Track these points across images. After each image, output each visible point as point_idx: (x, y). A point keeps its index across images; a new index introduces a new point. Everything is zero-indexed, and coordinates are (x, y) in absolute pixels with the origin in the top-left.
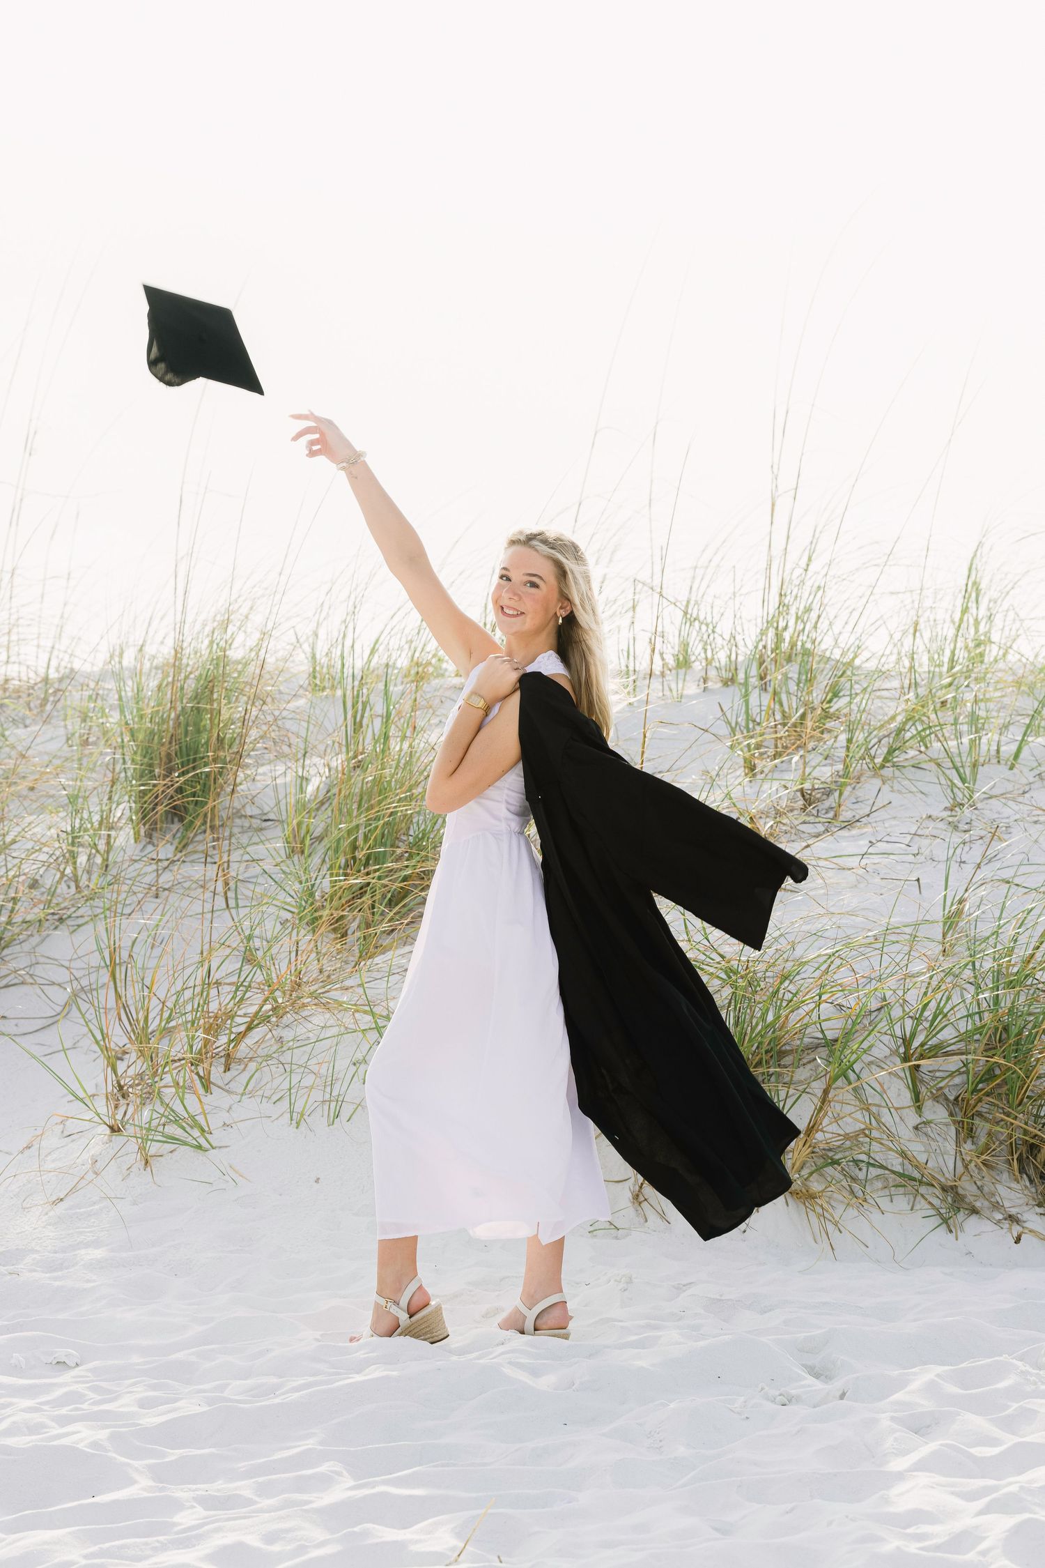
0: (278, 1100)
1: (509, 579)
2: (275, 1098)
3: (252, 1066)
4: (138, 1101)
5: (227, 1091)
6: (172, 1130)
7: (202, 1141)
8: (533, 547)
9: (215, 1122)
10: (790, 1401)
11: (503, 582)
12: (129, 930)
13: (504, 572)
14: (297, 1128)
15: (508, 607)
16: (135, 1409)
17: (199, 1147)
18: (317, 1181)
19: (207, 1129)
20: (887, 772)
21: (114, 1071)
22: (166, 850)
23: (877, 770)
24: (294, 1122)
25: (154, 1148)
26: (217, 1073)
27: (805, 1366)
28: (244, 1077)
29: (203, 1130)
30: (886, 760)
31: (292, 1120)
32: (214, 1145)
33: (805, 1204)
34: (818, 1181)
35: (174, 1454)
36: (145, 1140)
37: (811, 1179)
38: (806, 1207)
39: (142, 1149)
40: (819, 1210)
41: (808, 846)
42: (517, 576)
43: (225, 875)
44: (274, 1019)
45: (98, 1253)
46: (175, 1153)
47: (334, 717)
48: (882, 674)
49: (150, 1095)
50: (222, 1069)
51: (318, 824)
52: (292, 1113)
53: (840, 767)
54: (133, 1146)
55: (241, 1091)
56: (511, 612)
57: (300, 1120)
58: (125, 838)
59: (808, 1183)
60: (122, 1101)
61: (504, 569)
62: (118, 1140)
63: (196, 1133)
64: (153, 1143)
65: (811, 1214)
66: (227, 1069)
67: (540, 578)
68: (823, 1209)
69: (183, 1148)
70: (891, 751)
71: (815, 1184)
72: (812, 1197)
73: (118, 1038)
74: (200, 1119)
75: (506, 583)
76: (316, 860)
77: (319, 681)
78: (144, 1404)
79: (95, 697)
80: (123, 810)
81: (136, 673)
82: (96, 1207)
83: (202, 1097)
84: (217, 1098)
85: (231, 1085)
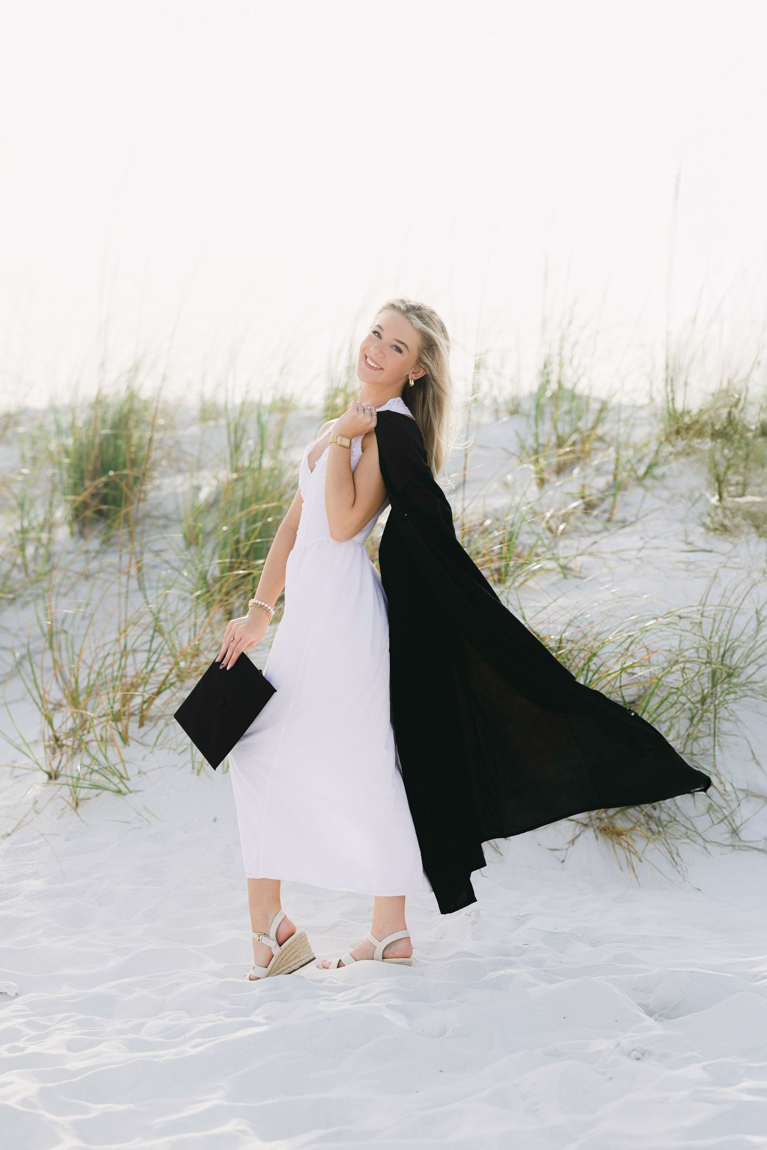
0: (183, 751)
1: (379, 336)
2: (181, 749)
3: (162, 723)
4: (70, 752)
5: (141, 744)
6: (96, 777)
7: (121, 787)
8: (409, 319)
9: (131, 771)
10: (643, 1055)
11: (374, 337)
12: (64, 608)
13: (378, 330)
14: (198, 775)
15: (372, 360)
16: (64, 1051)
17: (119, 792)
18: (215, 820)
19: (125, 776)
20: (648, 482)
21: (50, 723)
22: (94, 544)
23: (640, 480)
24: (195, 771)
25: (82, 793)
26: (133, 727)
27: (641, 1005)
28: (155, 732)
29: (122, 777)
30: (646, 473)
31: (193, 768)
32: (131, 789)
33: (611, 839)
34: (621, 819)
35: (97, 1110)
36: (75, 787)
37: (616, 817)
38: (613, 841)
39: (73, 793)
40: (624, 844)
41: (595, 543)
42: (387, 337)
43: (138, 563)
44: (178, 684)
45: (36, 885)
46: (100, 797)
47: (220, 441)
48: (635, 408)
49: (80, 748)
50: (137, 725)
51: (208, 523)
52: (193, 762)
53: (611, 478)
54: (66, 791)
55: (153, 743)
56: (372, 364)
57: (200, 769)
58: (62, 533)
59: (613, 821)
60: (58, 750)
61: (379, 326)
62: (54, 786)
63: (116, 780)
64: (82, 789)
65: (617, 846)
66: (141, 725)
67: (406, 346)
68: (628, 844)
69: (106, 792)
70: (650, 467)
71: (619, 822)
72: (619, 834)
73: (56, 694)
74: (120, 767)
75: (377, 338)
76: (208, 551)
77: (208, 413)
78: (72, 1046)
79: (41, 427)
80: (61, 513)
81: (72, 409)
82: (37, 842)
83: (120, 749)
84: (133, 751)
85: (145, 738)
